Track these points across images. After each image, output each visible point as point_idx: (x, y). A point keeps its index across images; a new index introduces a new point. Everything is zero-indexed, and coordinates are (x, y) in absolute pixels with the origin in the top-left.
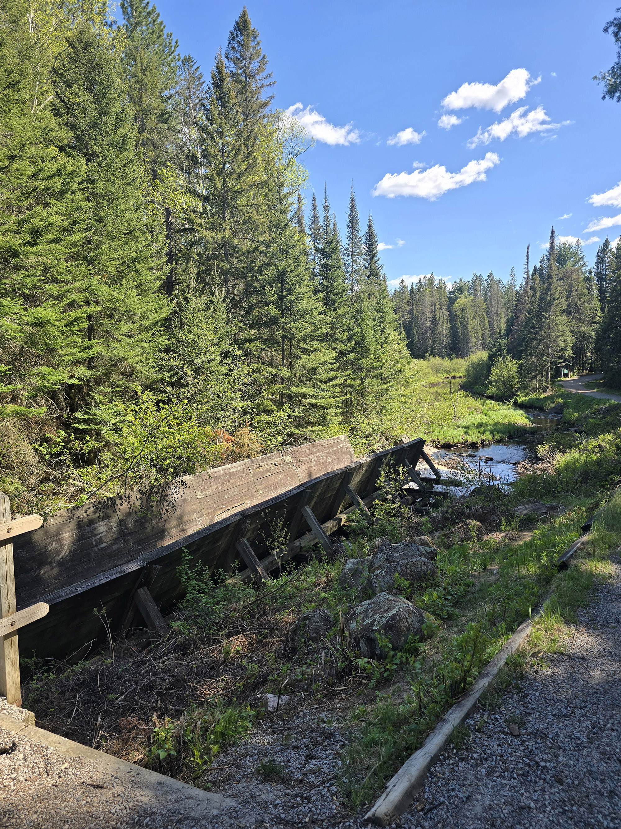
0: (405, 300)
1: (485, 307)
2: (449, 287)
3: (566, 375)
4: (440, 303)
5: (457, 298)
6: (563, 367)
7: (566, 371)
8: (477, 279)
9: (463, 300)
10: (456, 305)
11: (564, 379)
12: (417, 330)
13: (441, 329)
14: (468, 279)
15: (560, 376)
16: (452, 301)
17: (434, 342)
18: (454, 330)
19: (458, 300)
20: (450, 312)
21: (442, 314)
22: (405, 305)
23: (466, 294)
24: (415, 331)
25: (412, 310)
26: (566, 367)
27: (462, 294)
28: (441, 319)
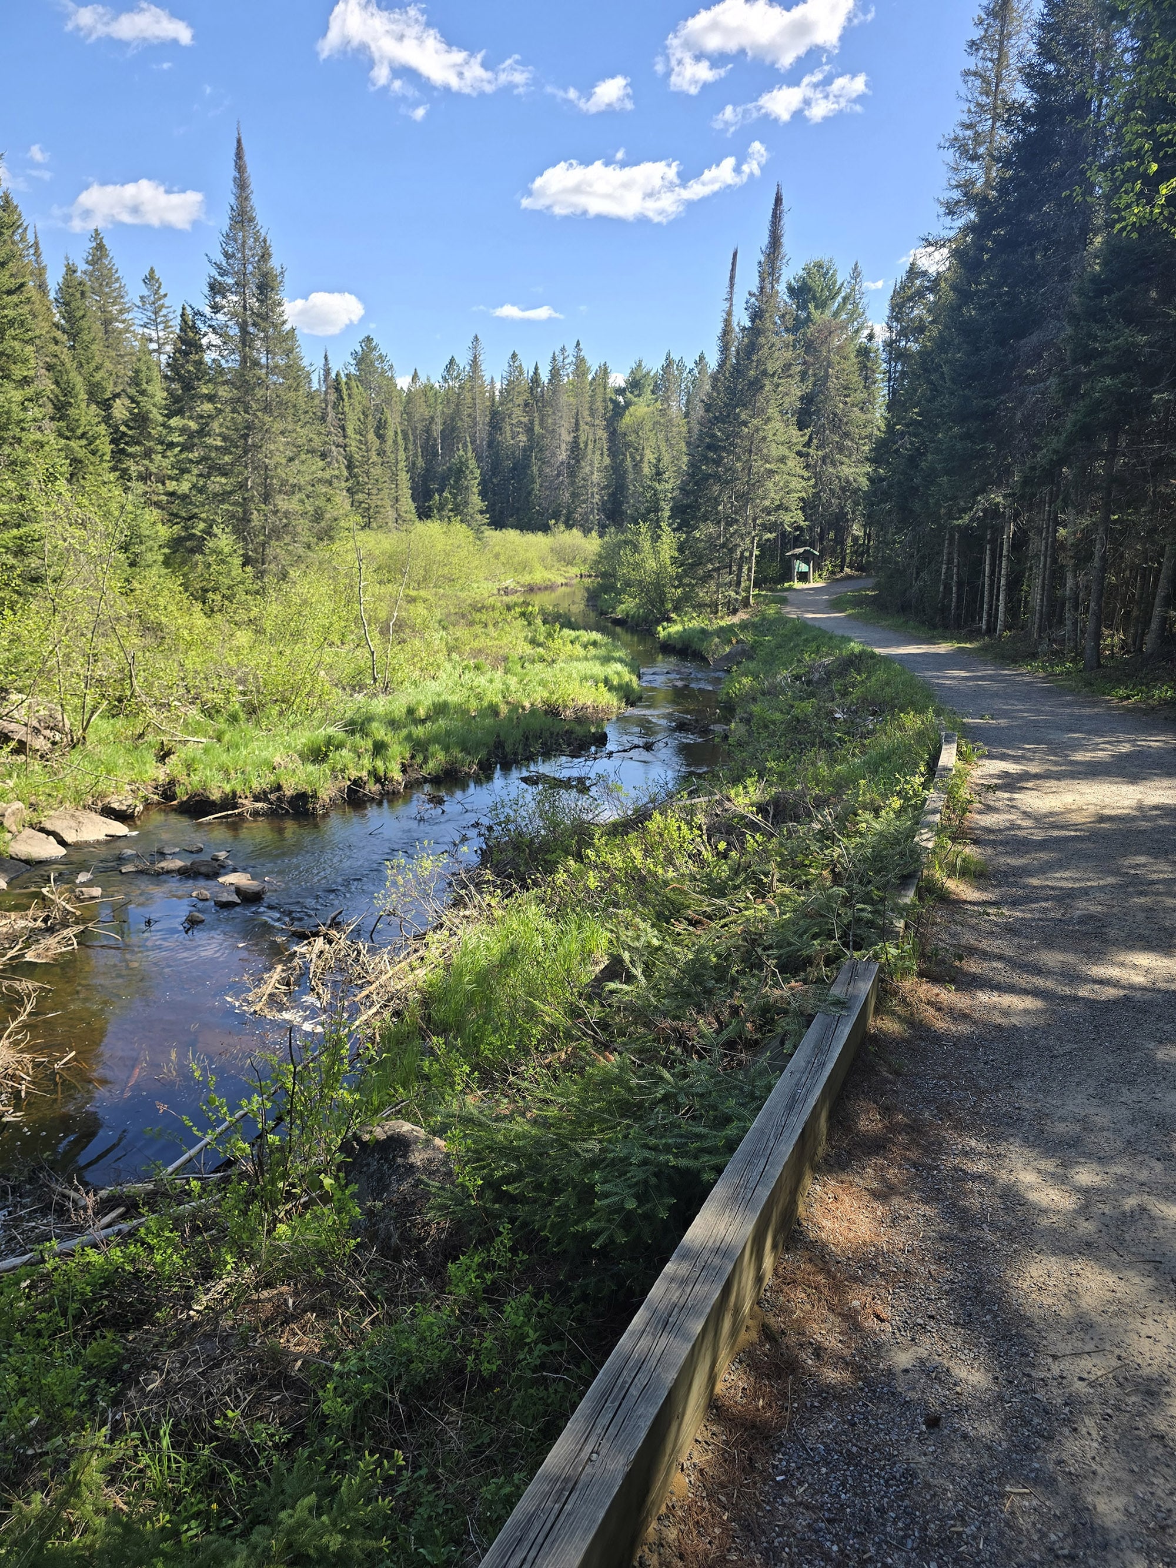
0: (520, 401)
1: (684, 429)
2: (618, 379)
3: (803, 577)
4: (592, 413)
5: (628, 404)
6: (797, 557)
7: (804, 568)
8: (672, 368)
9: (642, 408)
10: (627, 420)
11: (798, 585)
12: (540, 470)
13: (588, 468)
14: (654, 365)
15: (791, 579)
16: (619, 411)
17: (574, 495)
18: (616, 473)
19: (632, 409)
20: (613, 434)
21: (595, 434)
22: (518, 411)
23: (648, 395)
24: (535, 469)
25: (532, 422)
26: (805, 558)
27: (639, 395)
28: (591, 446)
